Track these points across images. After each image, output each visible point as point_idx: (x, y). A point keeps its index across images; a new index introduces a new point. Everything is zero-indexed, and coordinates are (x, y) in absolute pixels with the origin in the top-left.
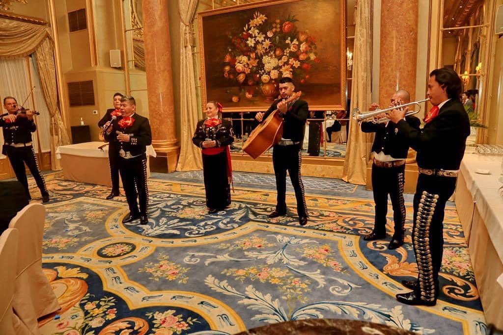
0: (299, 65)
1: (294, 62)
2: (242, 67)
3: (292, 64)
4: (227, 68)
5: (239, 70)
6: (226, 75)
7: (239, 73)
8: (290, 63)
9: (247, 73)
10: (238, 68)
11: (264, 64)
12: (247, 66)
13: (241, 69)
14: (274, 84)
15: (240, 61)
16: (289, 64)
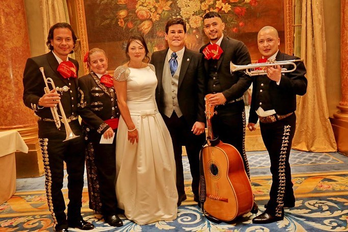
0: (230, 9)
1: (223, 4)
2: (147, 12)
3: (220, 7)
4: (123, 13)
5: (142, 16)
6: (121, 23)
7: (142, 21)
8: (217, 6)
9: (154, 20)
10: (140, 13)
11: (180, 9)
12: (153, 10)
13: (145, 15)
14: (195, 34)
15: (143, 3)
16: (216, 8)
